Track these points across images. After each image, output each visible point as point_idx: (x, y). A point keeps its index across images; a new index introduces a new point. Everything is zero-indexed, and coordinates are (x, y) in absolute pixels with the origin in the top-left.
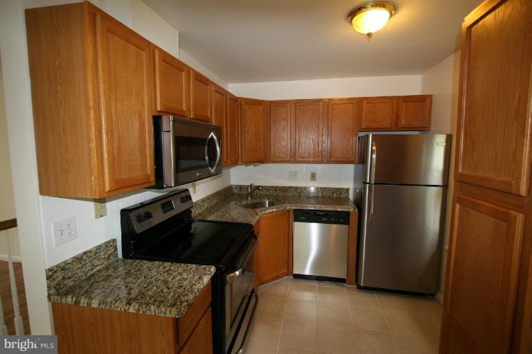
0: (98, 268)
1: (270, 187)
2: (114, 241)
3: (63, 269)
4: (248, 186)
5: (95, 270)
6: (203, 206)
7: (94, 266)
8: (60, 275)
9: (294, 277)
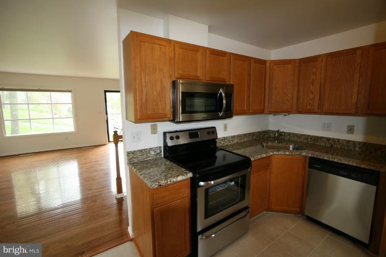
0: (150, 158)
1: (302, 135)
2: (160, 147)
3: (133, 153)
4: (275, 132)
5: (148, 159)
6: (233, 141)
7: (148, 157)
8: (131, 156)
9: (307, 218)
